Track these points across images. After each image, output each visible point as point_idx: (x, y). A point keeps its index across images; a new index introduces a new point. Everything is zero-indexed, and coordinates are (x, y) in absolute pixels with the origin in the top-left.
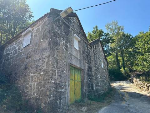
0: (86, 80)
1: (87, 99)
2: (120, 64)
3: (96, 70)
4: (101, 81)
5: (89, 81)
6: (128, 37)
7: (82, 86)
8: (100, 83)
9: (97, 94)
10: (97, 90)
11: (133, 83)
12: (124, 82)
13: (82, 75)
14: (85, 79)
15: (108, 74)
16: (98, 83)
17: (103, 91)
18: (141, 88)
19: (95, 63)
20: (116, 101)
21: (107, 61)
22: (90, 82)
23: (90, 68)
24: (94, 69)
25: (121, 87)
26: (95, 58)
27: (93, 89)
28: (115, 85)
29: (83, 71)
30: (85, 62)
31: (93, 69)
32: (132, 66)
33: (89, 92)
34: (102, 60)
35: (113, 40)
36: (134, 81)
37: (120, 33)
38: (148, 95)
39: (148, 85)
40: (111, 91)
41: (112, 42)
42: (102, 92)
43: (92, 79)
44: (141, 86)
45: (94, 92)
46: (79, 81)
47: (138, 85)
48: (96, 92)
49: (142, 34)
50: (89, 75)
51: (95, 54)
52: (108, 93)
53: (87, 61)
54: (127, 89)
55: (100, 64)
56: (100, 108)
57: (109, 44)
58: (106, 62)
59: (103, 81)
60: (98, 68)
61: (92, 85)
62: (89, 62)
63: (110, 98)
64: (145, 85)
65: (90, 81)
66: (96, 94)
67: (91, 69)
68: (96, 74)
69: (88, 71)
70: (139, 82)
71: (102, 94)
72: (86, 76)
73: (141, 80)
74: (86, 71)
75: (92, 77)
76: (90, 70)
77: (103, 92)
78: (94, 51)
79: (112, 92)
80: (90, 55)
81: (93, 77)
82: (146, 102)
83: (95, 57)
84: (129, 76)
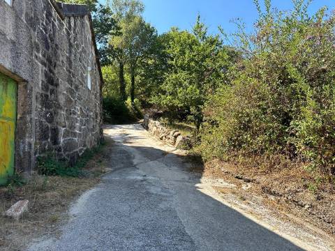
0: (34, 116)
1: (32, 172)
2: (127, 88)
3: (71, 92)
4: (81, 121)
5: (47, 119)
6: (150, 31)
7: (20, 133)
8: (77, 128)
9: (68, 156)
10: (70, 145)
11: (147, 128)
12: (131, 126)
13: (21, 98)
14: (30, 112)
15: (100, 108)
16: (72, 127)
17: (85, 146)
18: (161, 139)
19: (70, 72)
20: (115, 170)
21: (101, 74)
22: (50, 122)
23: (51, 81)
24: (63, 86)
25: (126, 138)
26: (70, 56)
27: (55, 141)
28: (113, 132)
29: (26, 87)
30: (36, 57)
31: (60, 85)
32: (149, 96)
33: (43, 151)
34: (89, 69)
35: (119, 28)
36: (150, 125)
37: (134, 17)
38: (175, 152)
39: (176, 133)
40: (103, 145)
41: (116, 34)
42: (81, 151)
43: (56, 113)
44: (163, 135)
45: (59, 150)
46: (9, 119)
47: (157, 133)
48: (65, 150)
49: (176, 33)
50: (48, 102)
51: (71, 45)
52: (96, 151)
53: (44, 56)
54: (137, 141)
55: (84, 79)
56: (75, 195)
57: (109, 37)
58: (98, 77)
59: (87, 121)
60: (77, 88)
61: (55, 131)
62: (50, 63)
63: (100, 162)
64: (171, 133)
65: (50, 120)
66: (64, 156)
67: (57, 85)
68: (69, 101)
69: (45, 88)
70: (161, 127)
71: (80, 154)
72: (36, 105)
73: (162, 124)
74: (38, 89)
75: (58, 108)
76: (51, 87)
77: (85, 148)
78: (68, 34)
79: (106, 149)
80: (57, 41)
81: (61, 108)
82: (176, 168)
83: (70, 52)
84: (140, 116)
